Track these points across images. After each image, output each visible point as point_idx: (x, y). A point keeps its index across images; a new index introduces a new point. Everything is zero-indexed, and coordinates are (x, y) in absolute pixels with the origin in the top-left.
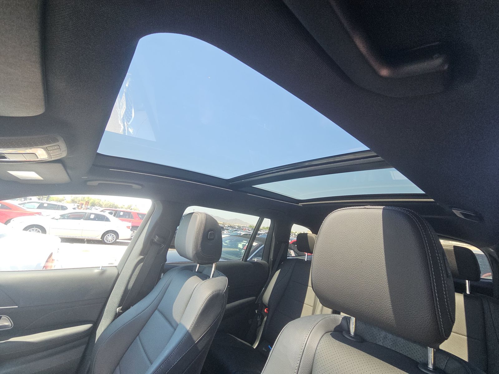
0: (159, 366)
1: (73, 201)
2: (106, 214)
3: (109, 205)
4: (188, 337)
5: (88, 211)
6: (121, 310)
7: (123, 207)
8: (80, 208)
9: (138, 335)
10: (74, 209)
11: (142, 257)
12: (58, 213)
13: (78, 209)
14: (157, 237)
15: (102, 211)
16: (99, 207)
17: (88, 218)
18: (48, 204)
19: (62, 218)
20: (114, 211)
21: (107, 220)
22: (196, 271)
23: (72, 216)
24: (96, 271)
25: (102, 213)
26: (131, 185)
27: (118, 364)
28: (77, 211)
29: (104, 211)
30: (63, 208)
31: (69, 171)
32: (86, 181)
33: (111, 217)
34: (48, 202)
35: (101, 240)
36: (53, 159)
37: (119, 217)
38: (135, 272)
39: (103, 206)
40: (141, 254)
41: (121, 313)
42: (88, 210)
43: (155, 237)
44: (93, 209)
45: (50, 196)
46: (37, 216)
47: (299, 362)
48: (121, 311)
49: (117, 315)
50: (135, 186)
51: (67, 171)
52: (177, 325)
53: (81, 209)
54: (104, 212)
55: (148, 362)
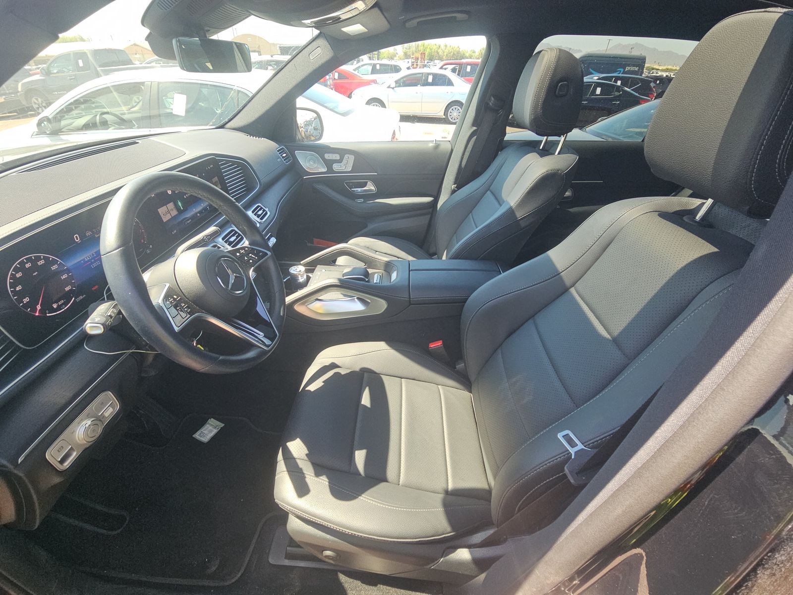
0: (482, 229)
1: (406, 56)
2: (448, 73)
3: (452, 53)
4: (511, 212)
5: (425, 70)
6: (456, 187)
7: (473, 54)
8: (415, 66)
9: (471, 212)
10: (408, 68)
11: (475, 128)
12: (393, 78)
13: (413, 68)
14: (493, 99)
15: (441, 68)
16: (439, 61)
17: (426, 84)
18: (381, 65)
19: (398, 85)
20: (458, 66)
21: (450, 83)
22: (541, 148)
23: (407, 82)
24: (431, 145)
25: (442, 72)
26: (453, 15)
27: (455, 233)
28: (412, 71)
29: (444, 67)
30: (396, 69)
31: (386, 14)
32: (405, 22)
33: (453, 77)
34: (379, 62)
35: (444, 117)
36: (370, 7)
37: (465, 77)
38: (468, 147)
39: (444, 57)
40: (473, 125)
41: (456, 191)
42: (425, 68)
43: (490, 99)
44: (431, 67)
45: (380, 51)
46: (374, 85)
47: (602, 232)
48: (456, 189)
49: (453, 192)
50: (459, 16)
51: (383, 15)
52: (504, 202)
53: (417, 69)
54: (445, 69)
55: (475, 226)
